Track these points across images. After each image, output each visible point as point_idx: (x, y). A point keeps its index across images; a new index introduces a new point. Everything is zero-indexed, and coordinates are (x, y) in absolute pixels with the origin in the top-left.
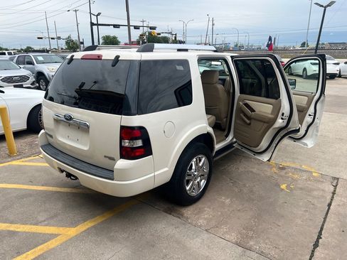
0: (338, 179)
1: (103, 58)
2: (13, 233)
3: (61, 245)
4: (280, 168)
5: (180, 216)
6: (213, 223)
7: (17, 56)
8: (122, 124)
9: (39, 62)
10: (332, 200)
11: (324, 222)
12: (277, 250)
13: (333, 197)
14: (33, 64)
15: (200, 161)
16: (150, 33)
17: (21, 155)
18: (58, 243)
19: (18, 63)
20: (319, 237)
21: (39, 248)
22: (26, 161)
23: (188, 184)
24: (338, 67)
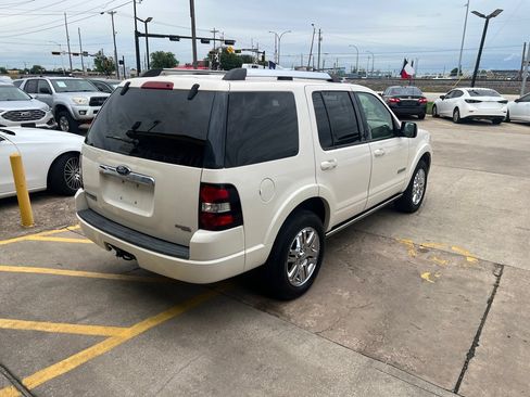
0: (502, 266)
1: (174, 87)
2: (41, 335)
3: (112, 350)
4: (421, 250)
5: (279, 314)
6: (327, 324)
7: (25, 80)
8: (203, 181)
9: (59, 90)
10: (493, 294)
11: (482, 324)
12: (417, 361)
13: (495, 291)
14: (51, 94)
15: (308, 236)
16: (225, 50)
17: (40, 226)
18: (107, 348)
19: (27, 90)
20: (475, 344)
21: (81, 354)
22: (49, 236)
23: (290, 270)
24: (505, 107)
